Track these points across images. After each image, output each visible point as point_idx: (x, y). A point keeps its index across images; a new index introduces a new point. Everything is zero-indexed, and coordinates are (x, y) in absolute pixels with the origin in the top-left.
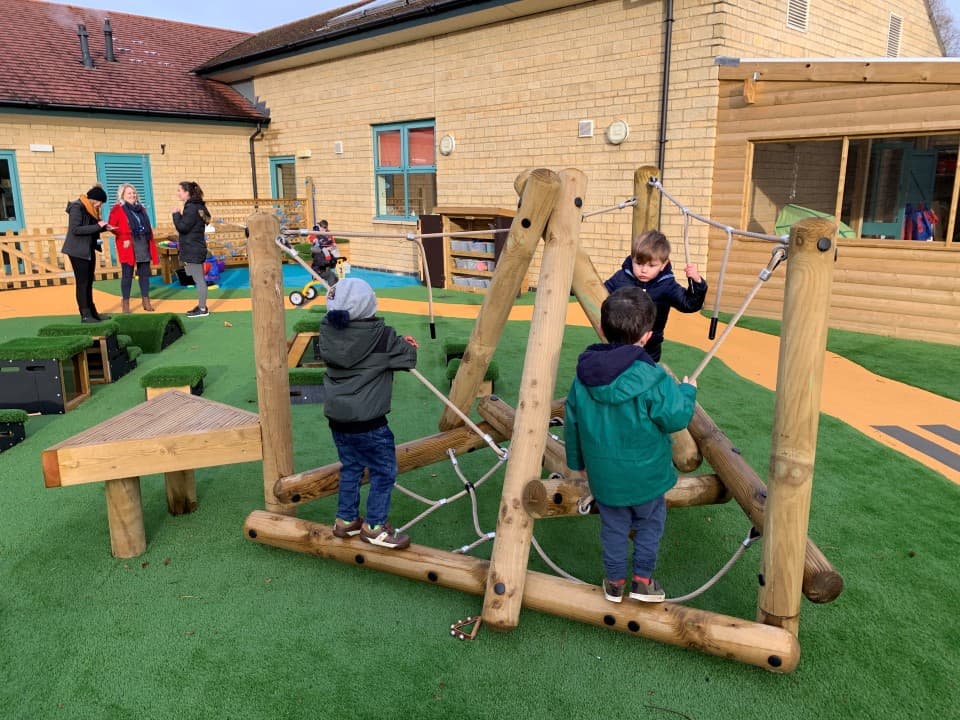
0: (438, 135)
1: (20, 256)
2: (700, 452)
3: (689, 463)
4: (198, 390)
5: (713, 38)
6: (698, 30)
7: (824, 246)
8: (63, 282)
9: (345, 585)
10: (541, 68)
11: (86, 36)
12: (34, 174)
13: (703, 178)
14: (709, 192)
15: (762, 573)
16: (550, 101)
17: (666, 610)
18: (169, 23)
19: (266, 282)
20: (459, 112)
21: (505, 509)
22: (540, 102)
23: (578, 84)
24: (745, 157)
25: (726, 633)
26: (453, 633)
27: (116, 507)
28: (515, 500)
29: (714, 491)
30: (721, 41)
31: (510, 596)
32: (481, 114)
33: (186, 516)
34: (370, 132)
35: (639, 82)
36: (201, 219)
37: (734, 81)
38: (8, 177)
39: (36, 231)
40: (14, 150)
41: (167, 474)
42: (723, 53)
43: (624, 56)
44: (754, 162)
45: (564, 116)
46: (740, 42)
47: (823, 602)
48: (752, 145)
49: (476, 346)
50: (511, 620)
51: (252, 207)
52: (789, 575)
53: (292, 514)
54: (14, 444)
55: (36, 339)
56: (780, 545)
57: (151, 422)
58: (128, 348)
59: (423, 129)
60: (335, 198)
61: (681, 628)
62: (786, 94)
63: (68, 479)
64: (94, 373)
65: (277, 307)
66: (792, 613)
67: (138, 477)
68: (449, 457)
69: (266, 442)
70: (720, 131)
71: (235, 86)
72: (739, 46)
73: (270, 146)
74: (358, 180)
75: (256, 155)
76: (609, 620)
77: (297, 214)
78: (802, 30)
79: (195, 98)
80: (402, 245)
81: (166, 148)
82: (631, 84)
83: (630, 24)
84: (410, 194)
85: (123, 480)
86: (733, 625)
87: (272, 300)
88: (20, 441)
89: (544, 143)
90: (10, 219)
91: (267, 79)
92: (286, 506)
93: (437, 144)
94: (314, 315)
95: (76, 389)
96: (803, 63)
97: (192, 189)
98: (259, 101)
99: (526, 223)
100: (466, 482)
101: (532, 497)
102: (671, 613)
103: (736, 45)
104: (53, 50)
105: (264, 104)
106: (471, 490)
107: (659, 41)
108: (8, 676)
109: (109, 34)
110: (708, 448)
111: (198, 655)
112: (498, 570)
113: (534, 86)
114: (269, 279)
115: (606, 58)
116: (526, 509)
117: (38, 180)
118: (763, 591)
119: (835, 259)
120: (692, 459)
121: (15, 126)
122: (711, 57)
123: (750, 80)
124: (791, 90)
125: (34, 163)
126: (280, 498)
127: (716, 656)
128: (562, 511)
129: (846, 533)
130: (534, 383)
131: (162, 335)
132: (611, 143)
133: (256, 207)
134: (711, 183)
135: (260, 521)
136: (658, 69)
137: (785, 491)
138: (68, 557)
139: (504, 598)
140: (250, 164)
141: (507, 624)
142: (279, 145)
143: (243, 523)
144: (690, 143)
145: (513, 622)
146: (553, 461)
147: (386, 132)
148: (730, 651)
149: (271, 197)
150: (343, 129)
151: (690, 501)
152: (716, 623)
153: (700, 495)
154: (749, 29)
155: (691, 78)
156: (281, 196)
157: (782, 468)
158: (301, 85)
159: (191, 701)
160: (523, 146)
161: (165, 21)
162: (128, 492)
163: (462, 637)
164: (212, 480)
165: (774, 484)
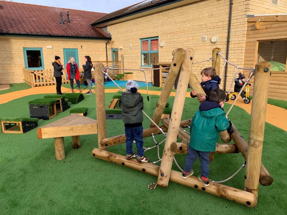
0: (159, 41)
1: (43, 77)
2: (230, 137)
3: (227, 140)
4: (85, 115)
5: (245, 9)
6: (241, 6)
7: (266, 70)
8: (54, 84)
9: (119, 171)
10: (191, 20)
11: (62, 16)
12: (47, 54)
13: (241, 53)
14: (243, 57)
15: (246, 175)
16: (193, 30)
17: (214, 184)
18: (85, 11)
19: (99, 82)
20: (166, 34)
21: (165, 151)
22: (190, 31)
23: (202, 25)
24: (255, 46)
25: (232, 193)
26: (149, 187)
27: (57, 145)
28: (168, 148)
29: (234, 149)
30: (249, 10)
31: (166, 177)
32: (172, 35)
33: (77, 149)
34: (140, 41)
35: (221, 23)
36: (91, 66)
37: (252, 22)
38: (40, 55)
39: (47, 70)
40: (42, 48)
41: (72, 137)
42: (249, 13)
43: (217, 16)
44: (259, 48)
45: (198, 34)
46: (255, 10)
47: (266, 186)
48: (258, 42)
49: (160, 102)
50: (165, 184)
51: (106, 63)
52: (254, 176)
53: (106, 150)
54: (35, 128)
55: (42, 99)
56: (251, 166)
57: (67, 122)
58: (68, 102)
59: (155, 40)
60: (129, 60)
61: (218, 190)
62: (269, 26)
63: (44, 137)
64: (58, 109)
65: (102, 89)
66: (256, 188)
67: (63, 137)
68: (152, 135)
69: (99, 128)
70: (247, 38)
71: (102, 29)
72: (254, 11)
73: (111, 46)
74: (136, 55)
75: (107, 48)
76: (196, 186)
77: (118, 65)
78: (276, 5)
79: (91, 33)
80: (148, 74)
81: (82, 47)
82: (219, 24)
83: (219, 6)
84: (151, 59)
85: (59, 138)
86: (235, 191)
87: (101, 87)
88: (37, 127)
89: (191, 43)
90: (41, 67)
91: (111, 26)
92: (103, 147)
93: (159, 44)
94: (119, 94)
95: (52, 113)
96: (276, 16)
97: (88, 58)
98: (109, 33)
99: (175, 65)
100: (156, 143)
101: (173, 147)
102: (215, 186)
103: (253, 11)
104: (53, 20)
105: (110, 33)
106: (158, 145)
107: (228, 10)
108: (25, 190)
109: (68, 15)
110: (233, 136)
111: (75, 188)
112: (162, 169)
113: (189, 26)
114: (100, 82)
115: (211, 17)
116: (171, 151)
117: (48, 56)
118: (246, 180)
119: (270, 75)
120: (228, 139)
121: (43, 41)
122: (245, 15)
123: (257, 22)
124: (271, 24)
125: (47, 51)
126: (102, 145)
127: (231, 200)
128: (182, 152)
129: (280, 165)
130: (175, 113)
131: (78, 99)
132: (212, 43)
133: (107, 63)
134: (244, 54)
135: (96, 151)
136: (228, 19)
137: (253, 149)
138: (44, 159)
139: (164, 177)
140: (106, 51)
141: (164, 185)
142: (114, 45)
143: (91, 152)
144: (237, 42)
145: (166, 185)
146: (183, 138)
147: (144, 41)
148: (234, 199)
149: (111, 60)
150: (132, 40)
151: (226, 152)
152: (230, 190)
153: (229, 150)
154: (258, 6)
155: (238, 22)
156: (114, 60)
157: (252, 142)
158: (120, 28)
159: (72, 201)
160: (185, 44)
161: (83, 11)
162: (60, 141)
163: (151, 188)
164: (86, 139)
165: (250, 147)
